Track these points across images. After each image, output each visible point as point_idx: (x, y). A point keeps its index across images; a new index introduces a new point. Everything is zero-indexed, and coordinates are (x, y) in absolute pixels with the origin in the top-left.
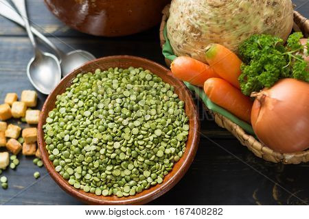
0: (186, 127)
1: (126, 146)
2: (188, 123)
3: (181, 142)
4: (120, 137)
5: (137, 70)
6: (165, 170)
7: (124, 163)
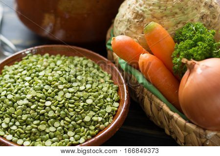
0: (116, 104)
1: (56, 106)
2: (118, 101)
3: (109, 114)
4: (53, 98)
5: (81, 59)
6: (89, 134)
7: (52, 120)
